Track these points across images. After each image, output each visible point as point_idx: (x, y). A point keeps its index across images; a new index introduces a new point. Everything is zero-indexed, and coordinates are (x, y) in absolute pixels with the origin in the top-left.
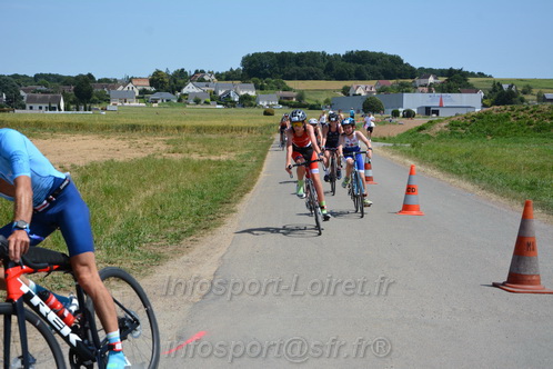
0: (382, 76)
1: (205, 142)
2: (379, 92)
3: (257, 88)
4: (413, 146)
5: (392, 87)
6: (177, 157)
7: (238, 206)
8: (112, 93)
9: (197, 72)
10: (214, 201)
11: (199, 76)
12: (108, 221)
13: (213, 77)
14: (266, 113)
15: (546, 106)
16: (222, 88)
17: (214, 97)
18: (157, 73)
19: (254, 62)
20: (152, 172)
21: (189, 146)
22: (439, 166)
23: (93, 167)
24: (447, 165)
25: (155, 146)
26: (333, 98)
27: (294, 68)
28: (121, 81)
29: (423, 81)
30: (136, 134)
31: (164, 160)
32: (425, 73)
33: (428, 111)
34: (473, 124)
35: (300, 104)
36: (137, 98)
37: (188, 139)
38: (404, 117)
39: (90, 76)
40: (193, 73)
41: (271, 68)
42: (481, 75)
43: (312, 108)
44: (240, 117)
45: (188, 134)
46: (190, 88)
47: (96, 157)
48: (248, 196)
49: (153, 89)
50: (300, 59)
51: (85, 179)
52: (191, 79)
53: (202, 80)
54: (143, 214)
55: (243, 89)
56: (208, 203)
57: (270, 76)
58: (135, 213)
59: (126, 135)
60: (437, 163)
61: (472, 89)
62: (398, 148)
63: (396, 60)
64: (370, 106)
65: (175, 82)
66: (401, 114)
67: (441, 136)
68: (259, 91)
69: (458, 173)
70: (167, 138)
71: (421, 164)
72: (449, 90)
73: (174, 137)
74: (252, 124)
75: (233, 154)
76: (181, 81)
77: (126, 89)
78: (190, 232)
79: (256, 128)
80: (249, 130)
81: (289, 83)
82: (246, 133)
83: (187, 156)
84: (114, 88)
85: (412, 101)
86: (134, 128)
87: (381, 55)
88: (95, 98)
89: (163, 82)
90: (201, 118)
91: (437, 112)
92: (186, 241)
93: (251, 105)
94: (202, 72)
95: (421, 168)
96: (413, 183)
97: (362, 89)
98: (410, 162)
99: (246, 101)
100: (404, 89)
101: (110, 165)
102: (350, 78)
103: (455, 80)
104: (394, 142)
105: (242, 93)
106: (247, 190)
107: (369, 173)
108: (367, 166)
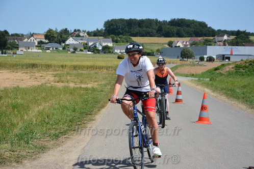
0: (194, 35)
1: (78, 75)
2: (191, 45)
3: (113, 41)
4: (211, 80)
5: (200, 42)
6: (60, 85)
7: (97, 117)
8: (20, 43)
9: (75, 31)
10: (82, 113)
11: (77, 33)
12: (13, 125)
13: (86, 34)
14: (119, 58)
16: (91, 41)
17: (86, 47)
18: (50, 31)
19: (112, 25)
20: (44, 94)
21: (69, 78)
22: (225, 93)
23: (6, 91)
24: (231, 93)
25: (47, 78)
26: (162, 48)
27: (137, 29)
28: (26, 35)
29: (220, 38)
30: (35, 70)
31: (51, 87)
32: (221, 33)
33: (224, 57)
34: (250, 66)
36: (37, 46)
37: (68, 74)
38: (207, 61)
39: (6, 32)
40: (73, 31)
41: (122, 29)
43: (149, 54)
44: (102, 60)
45: (68, 71)
46: (70, 41)
47: (7, 85)
48: (103, 110)
49: (47, 41)
50: (141, 23)
52: (72, 35)
53: (78, 36)
54: (36, 121)
55: (105, 42)
56: (78, 114)
57: (122, 34)
58: (31, 120)
59: (28, 70)
60: (224, 91)
61: (252, 44)
62: (200, 81)
63: (203, 25)
64: (185, 54)
65: (61, 37)
66: (205, 59)
67: (230, 74)
68: (115, 43)
69: (238, 98)
70: (55, 73)
71: (214, 91)
72: (237, 44)
73: (59, 72)
74: (109, 64)
75: (96, 83)
76: (65, 36)
77: (29, 41)
78: (65, 133)
79: (112, 67)
80: (107, 68)
81: (134, 39)
82: (106, 70)
83: (67, 84)
84: (21, 40)
85: (213, 51)
86: (33, 66)
87: (193, 22)
88: (9, 46)
89: (53, 36)
90: (77, 61)
91: (229, 58)
92: (62, 138)
93: (110, 52)
94: (79, 30)
95: (215, 94)
96: (205, 104)
97: (180, 43)
98: (207, 90)
99: (106, 50)
100: (208, 43)
101: (17, 90)
102: (173, 36)
103: (240, 38)
104: (199, 77)
105: (104, 44)
106: (103, 107)
107: (180, 97)
108: (178, 93)
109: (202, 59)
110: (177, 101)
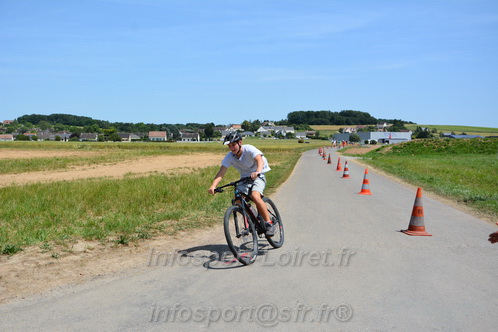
0: (360, 123)
2: (358, 131)
3: (297, 129)
4: (373, 159)
5: (365, 129)
7: (277, 189)
8: (222, 132)
9: (265, 121)
11: (266, 123)
13: (273, 124)
14: (300, 142)
15: (442, 139)
16: (278, 129)
17: (273, 134)
18: (245, 122)
19: (294, 116)
24: (389, 169)
26: (334, 134)
28: (227, 126)
29: (381, 126)
32: (382, 121)
33: (383, 141)
34: (405, 148)
35: (317, 137)
38: (371, 144)
39: (212, 124)
40: (263, 122)
41: (302, 119)
42: (411, 123)
43: (323, 139)
44: (285, 144)
46: (261, 129)
47: (210, 164)
49: (243, 130)
50: (317, 114)
51: (203, 175)
52: (262, 125)
53: (267, 125)
55: (288, 130)
57: (302, 123)
61: (406, 130)
62: (365, 160)
63: (367, 115)
64: (353, 139)
65: (254, 127)
66: (369, 143)
67: (388, 154)
69: (394, 173)
72: (394, 130)
74: (291, 147)
76: (257, 126)
79: (293, 149)
80: (289, 150)
81: (312, 127)
82: (288, 152)
84: (224, 130)
85: (375, 136)
87: (359, 113)
88: (215, 135)
89: (248, 126)
91: (388, 142)
93: (292, 138)
94: (268, 121)
95: (376, 170)
97: (349, 129)
99: (289, 136)
100: (371, 129)
102: (343, 124)
103: (397, 126)
104: (363, 157)
105: (288, 132)
106: (283, 181)
107: (347, 173)
108: (346, 169)
109: (366, 142)
110: (344, 176)
